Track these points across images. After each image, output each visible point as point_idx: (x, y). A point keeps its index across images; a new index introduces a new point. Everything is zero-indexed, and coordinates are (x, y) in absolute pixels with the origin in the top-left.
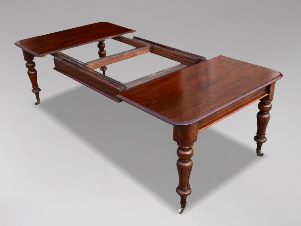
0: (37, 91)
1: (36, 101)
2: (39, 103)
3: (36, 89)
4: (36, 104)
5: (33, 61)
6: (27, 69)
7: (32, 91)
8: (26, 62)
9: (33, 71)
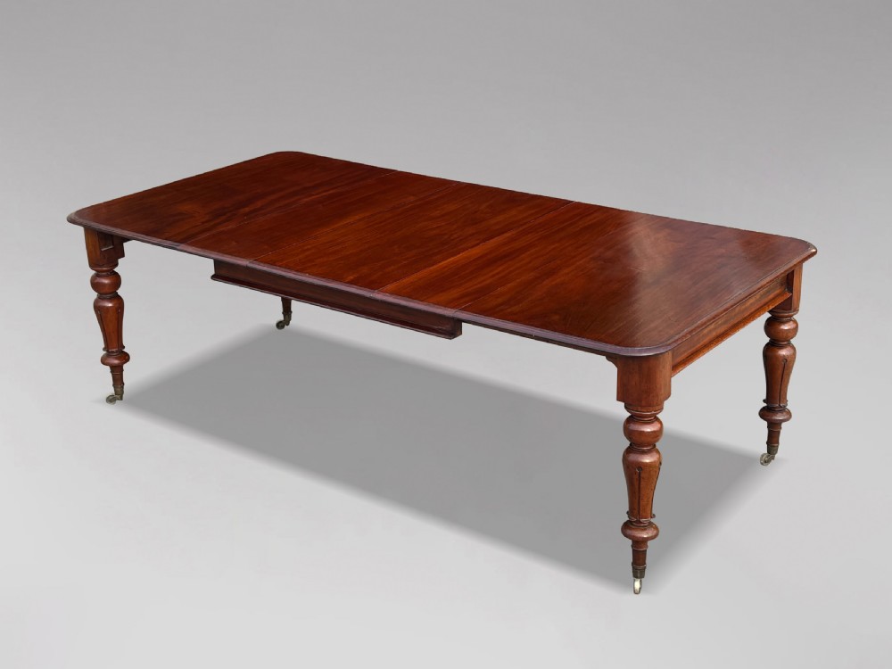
0: (116, 362)
1: (111, 391)
2: (121, 399)
3: (116, 356)
4: (111, 400)
5: (116, 270)
6: (94, 295)
7: (104, 361)
8: (93, 272)
9: (110, 300)
